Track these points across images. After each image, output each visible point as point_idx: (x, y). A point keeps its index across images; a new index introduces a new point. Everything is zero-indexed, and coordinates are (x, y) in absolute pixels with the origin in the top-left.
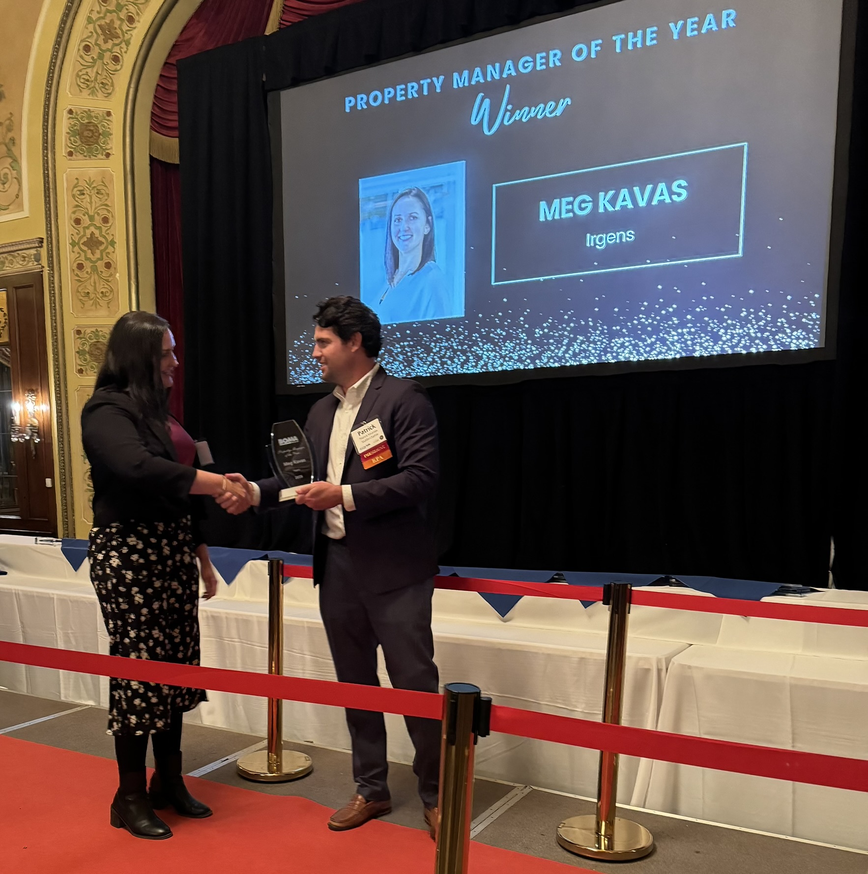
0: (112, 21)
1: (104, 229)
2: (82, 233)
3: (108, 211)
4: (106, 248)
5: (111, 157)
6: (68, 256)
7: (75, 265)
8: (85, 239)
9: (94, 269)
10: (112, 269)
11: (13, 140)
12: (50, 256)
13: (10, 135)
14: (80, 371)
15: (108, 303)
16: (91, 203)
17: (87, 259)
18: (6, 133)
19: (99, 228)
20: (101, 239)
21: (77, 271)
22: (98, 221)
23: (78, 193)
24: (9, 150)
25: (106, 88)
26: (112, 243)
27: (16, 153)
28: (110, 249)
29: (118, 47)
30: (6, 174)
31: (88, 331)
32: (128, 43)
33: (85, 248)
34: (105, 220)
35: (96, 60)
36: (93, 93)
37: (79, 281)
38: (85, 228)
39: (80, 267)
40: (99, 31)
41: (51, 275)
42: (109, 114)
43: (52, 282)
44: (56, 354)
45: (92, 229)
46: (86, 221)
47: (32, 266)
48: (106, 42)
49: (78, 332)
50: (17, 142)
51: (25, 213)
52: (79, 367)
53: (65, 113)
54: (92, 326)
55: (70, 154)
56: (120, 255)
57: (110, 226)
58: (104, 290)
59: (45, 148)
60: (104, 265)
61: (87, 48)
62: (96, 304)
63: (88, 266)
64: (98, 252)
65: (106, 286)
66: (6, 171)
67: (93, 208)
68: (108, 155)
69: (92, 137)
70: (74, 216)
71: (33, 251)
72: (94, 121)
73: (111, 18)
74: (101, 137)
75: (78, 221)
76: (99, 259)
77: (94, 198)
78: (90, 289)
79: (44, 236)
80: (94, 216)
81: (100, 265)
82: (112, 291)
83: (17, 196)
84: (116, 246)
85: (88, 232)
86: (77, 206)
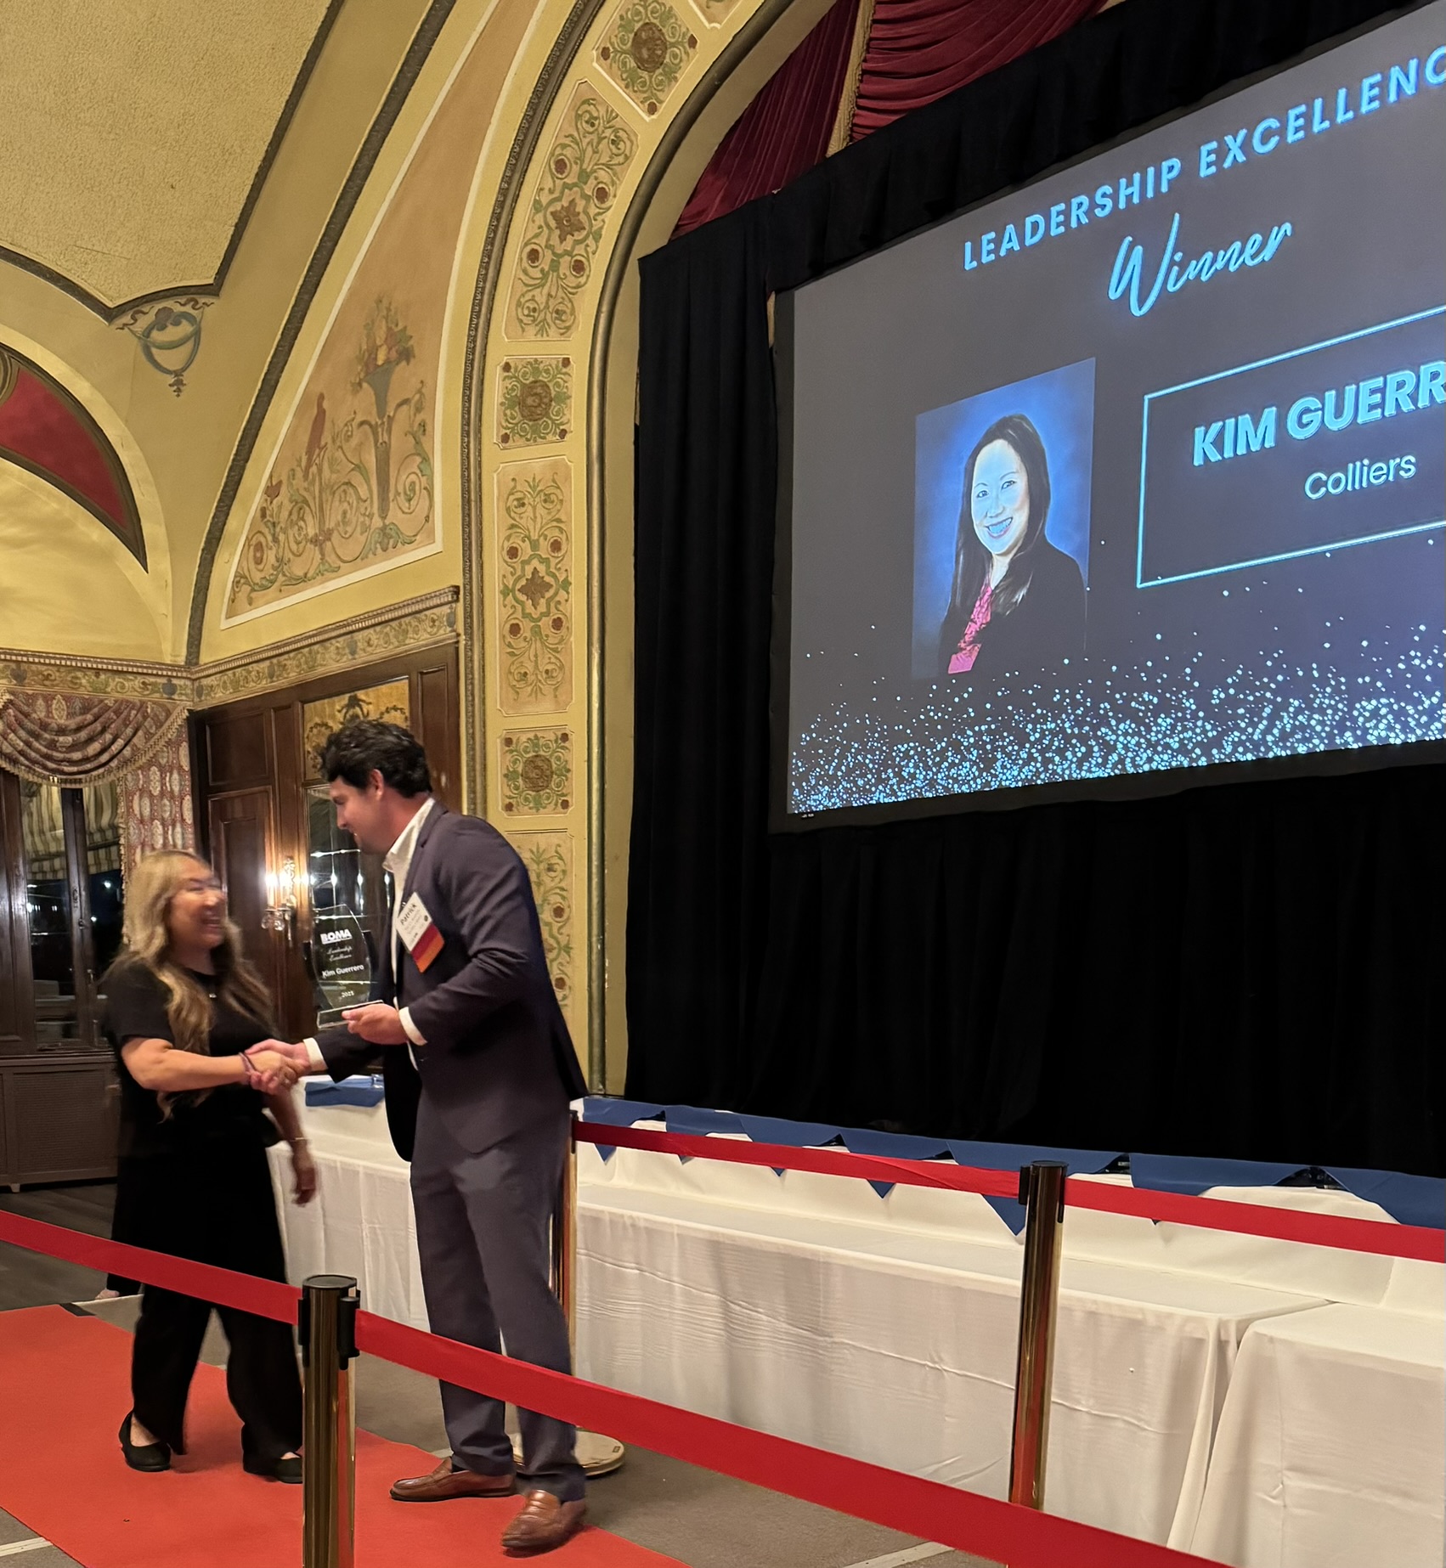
0: (572, 202)
1: (553, 562)
2: (519, 573)
3: (561, 530)
4: (556, 594)
5: (568, 436)
6: (496, 612)
7: (508, 626)
8: (523, 582)
9: (537, 631)
10: (564, 631)
11: (423, 425)
12: (468, 616)
13: (419, 417)
14: (509, 807)
15: (556, 689)
16: (534, 520)
17: (526, 615)
18: (415, 415)
19: (545, 561)
20: (548, 579)
21: (509, 639)
22: (544, 549)
23: (516, 503)
24: (418, 443)
25: (562, 317)
26: (566, 584)
27: (426, 447)
28: (562, 594)
29: (583, 246)
30: (413, 483)
31: (524, 738)
32: (597, 236)
33: (523, 598)
34: (556, 546)
35: (548, 272)
36: (542, 329)
37: (512, 654)
38: (524, 563)
39: (515, 630)
40: (553, 224)
41: (469, 648)
42: (566, 362)
43: (470, 660)
44: (472, 781)
45: (535, 563)
46: (526, 550)
47: (444, 633)
48: (562, 239)
49: (508, 742)
50: (428, 428)
51: (437, 547)
52: (508, 801)
53: (499, 369)
54: (530, 730)
55: (505, 438)
56: (576, 606)
57: (564, 556)
58: (550, 667)
59: (466, 433)
60: (551, 622)
61: (534, 256)
62: (537, 692)
63: (526, 627)
64: (543, 601)
65: (553, 660)
66: (413, 477)
67: (538, 526)
68: (563, 433)
69: (539, 405)
70: (507, 545)
71: (446, 610)
72: (543, 378)
73: (571, 198)
74: (553, 403)
75: (513, 552)
76: (543, 614)
77: (540, 511)
78: (529, 667)
79: (460, 582)
80: (538, 540)
81: (546, 623)
82: (562, 668)
83: (427, 519)
84: (572, 589)
85: (529, 570)
86: (513, 526)
